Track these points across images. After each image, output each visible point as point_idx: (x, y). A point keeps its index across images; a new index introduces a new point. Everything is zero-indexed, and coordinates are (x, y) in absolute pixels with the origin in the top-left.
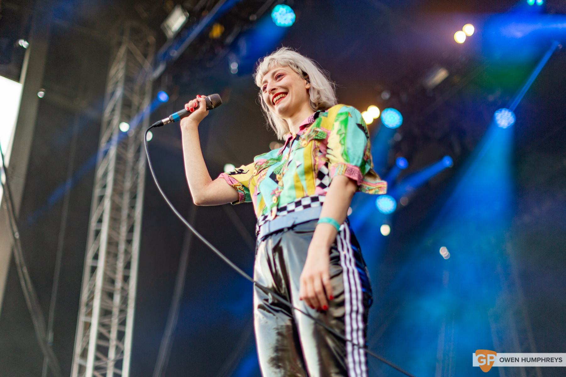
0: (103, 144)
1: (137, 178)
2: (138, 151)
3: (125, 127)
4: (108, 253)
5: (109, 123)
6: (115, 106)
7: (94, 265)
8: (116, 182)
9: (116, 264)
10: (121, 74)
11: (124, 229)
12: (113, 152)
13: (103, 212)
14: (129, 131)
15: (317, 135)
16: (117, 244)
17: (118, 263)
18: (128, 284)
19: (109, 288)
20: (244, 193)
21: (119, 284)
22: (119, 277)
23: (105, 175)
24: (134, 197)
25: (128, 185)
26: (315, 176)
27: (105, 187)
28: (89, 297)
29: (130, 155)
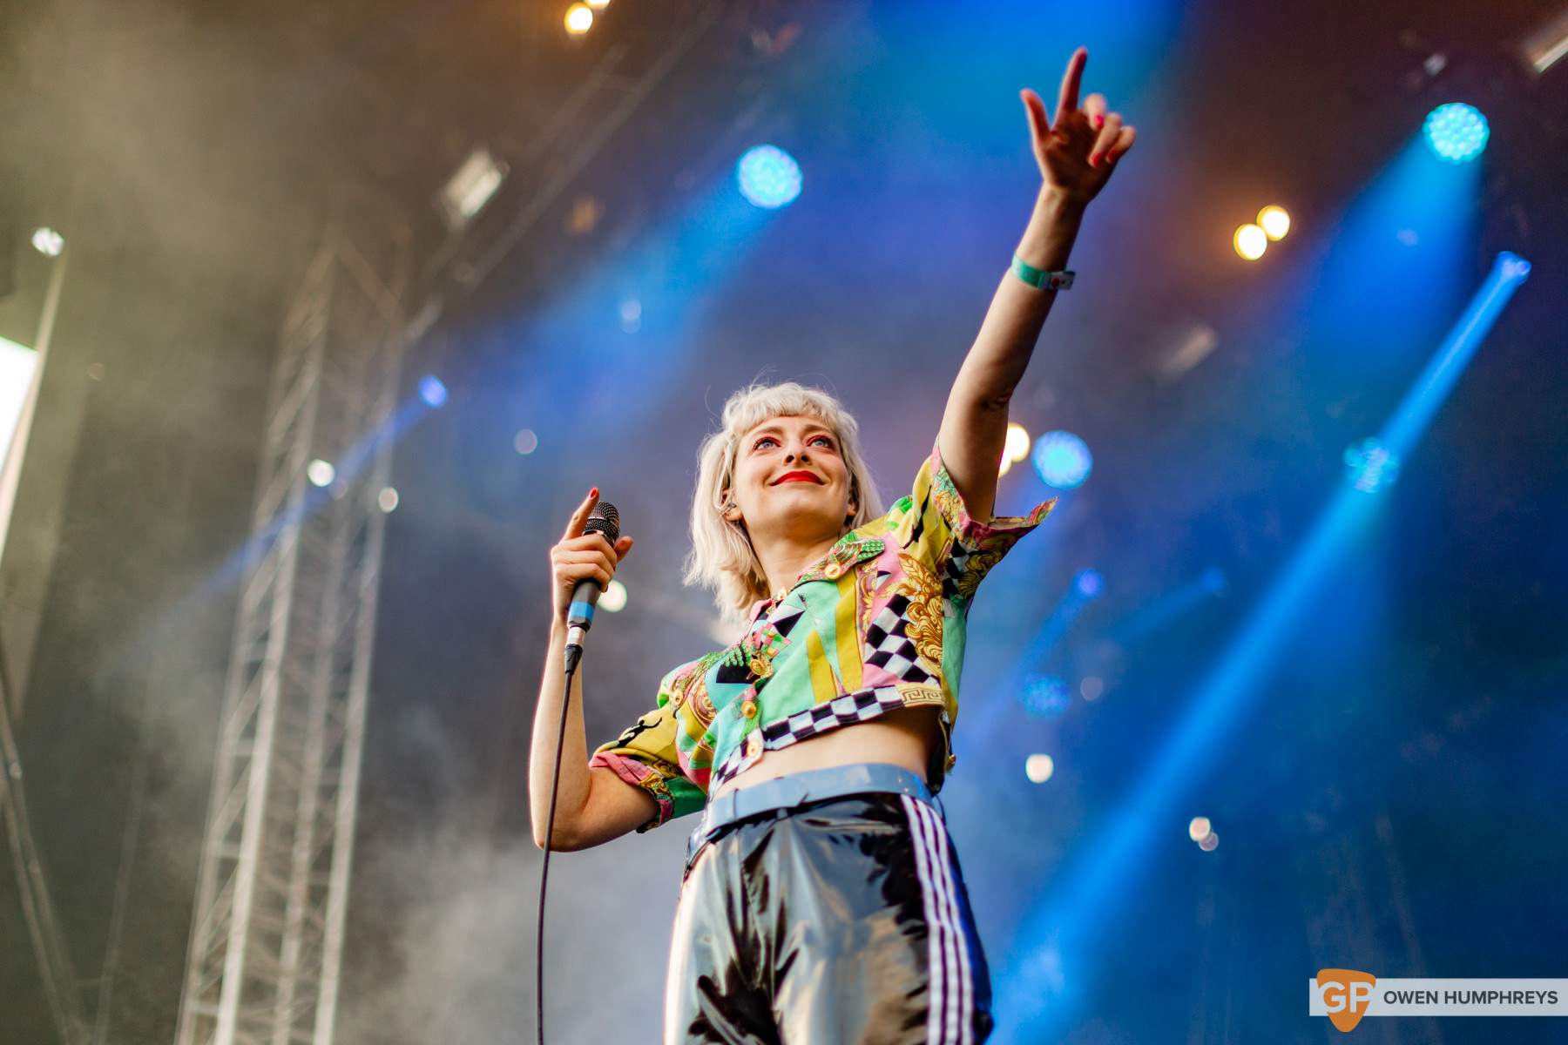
0: (262, 519)
1: (355, 616)
2: (359, 540)
3: (321, 473)
4: (269, 822)
5: (282, 462)
6: (299, 414)
7: (230, 854)
8: (294, 624)
9: (290, 855)
10: (317, 329)
11: (314, 757)
12: (289, 541)
13: (258, 708)
14: (333, 484)
15: (862, 550)
16: (294, 799)
17: (295, 849)
18: (324, 913)
19: (270, 922)
20: (671, 798)
21: (297, 911)
22: (298, 889)
23: (267, 605)
24: (344, 669)
25: (329, 633)
26: (863, 638)
27: (264, 638)
28: (211, 945)
29: (338, 550)
